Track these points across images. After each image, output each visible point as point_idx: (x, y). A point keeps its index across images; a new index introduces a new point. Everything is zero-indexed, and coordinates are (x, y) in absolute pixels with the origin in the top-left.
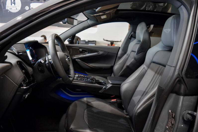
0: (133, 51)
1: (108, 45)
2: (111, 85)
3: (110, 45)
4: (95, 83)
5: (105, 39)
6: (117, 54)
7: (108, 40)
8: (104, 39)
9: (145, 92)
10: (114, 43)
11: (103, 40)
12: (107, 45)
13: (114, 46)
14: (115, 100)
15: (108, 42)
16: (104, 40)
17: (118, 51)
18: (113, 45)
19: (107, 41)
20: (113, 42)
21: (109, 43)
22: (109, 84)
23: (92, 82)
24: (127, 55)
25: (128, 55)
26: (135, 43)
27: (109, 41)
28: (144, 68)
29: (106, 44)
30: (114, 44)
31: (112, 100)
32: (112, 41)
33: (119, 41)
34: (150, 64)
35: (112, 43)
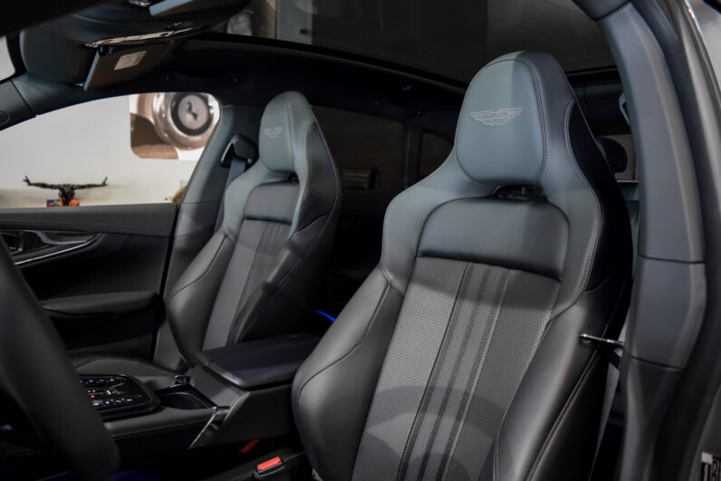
0: (250, 218)
1: (48, 205)
2: (246, 395)
3: (60, 203)
4: (157, 410)
5: (31, 181)
6: (172, 238)
7: (49, 182)
8: (27, 181)
9: (429, 390)
10: (77, 192)
11: (26, 184)
12: (45, 205)
13: (78, 205)
14: (275, 461)
15: (48, 191)
16: (30, 184)
17: (171, 225)
18: (73, 201)
19: (44, 186)
20: (73, 188)
21: (55, 194)
22: (229, 392)
23: (139, 408)
24: (226, 236)
25: (231, 237)
26: (258, 183)
27: (52, 187)
28: (388, 284)
29: (38, 200)
30: (77, 199)
31: (263, 467)
32: (65, 186)
33: (100, 182)
34: (413, 262)
35: (67, 193)
